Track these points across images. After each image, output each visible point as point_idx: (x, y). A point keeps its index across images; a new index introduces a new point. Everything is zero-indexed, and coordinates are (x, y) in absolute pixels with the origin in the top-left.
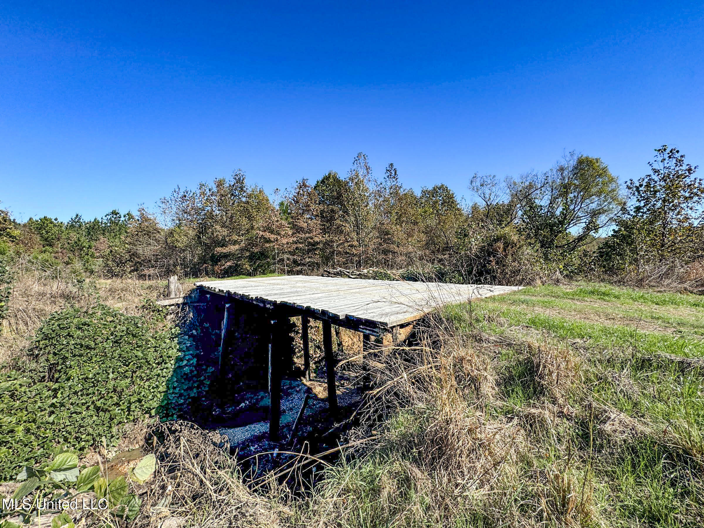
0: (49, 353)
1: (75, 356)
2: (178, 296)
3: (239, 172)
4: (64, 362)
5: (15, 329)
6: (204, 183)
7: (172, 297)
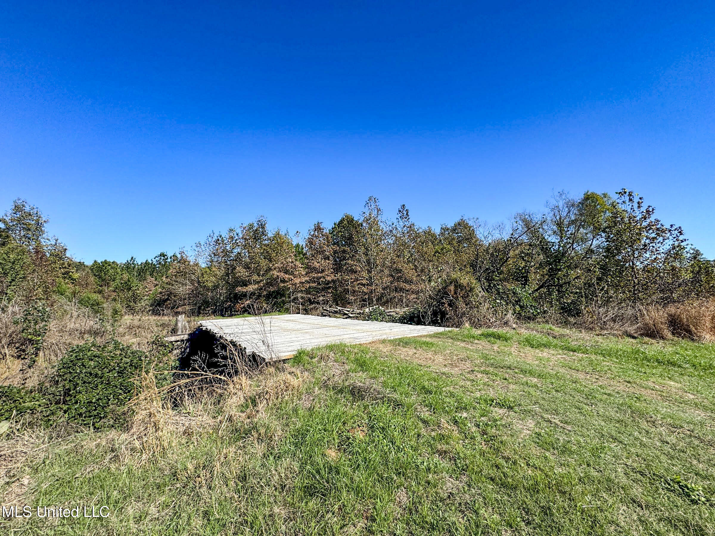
0: (66, 380)
1: (84, 382)
2: (184, 333)
3: (262, 218)
4: (75, 388)
5: (48, 359)
6: (233, 228)
7: (178, 334)
